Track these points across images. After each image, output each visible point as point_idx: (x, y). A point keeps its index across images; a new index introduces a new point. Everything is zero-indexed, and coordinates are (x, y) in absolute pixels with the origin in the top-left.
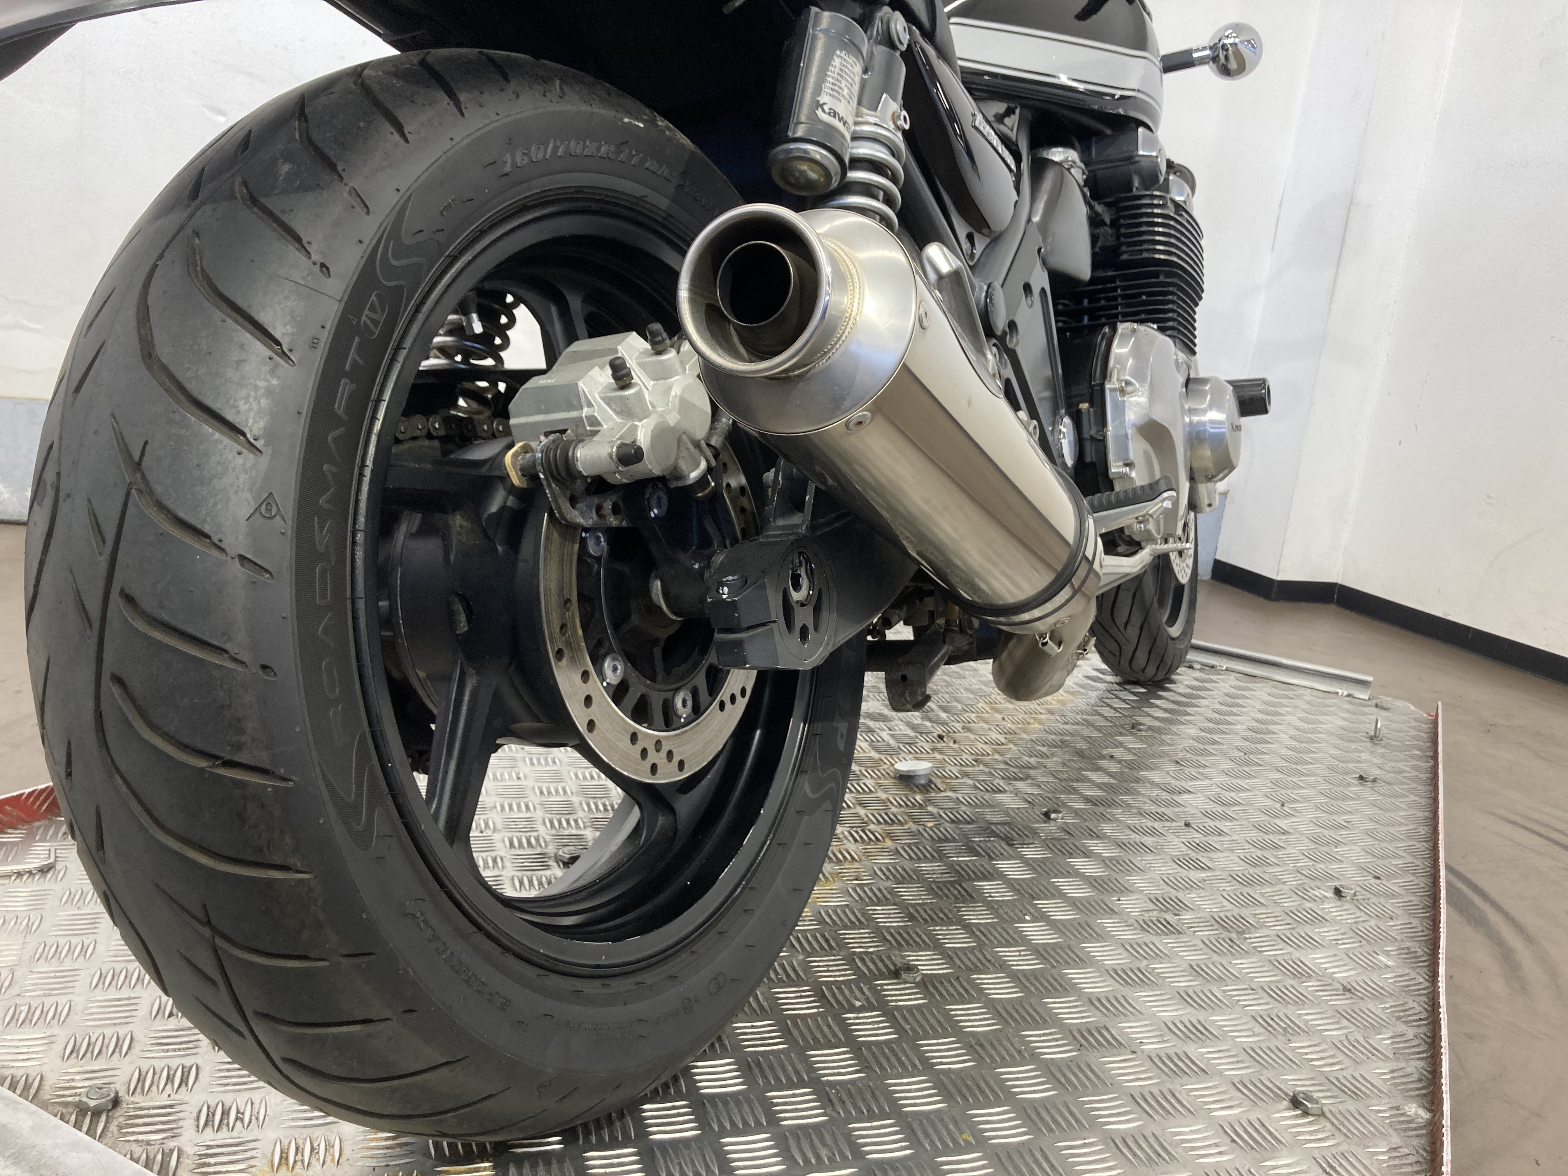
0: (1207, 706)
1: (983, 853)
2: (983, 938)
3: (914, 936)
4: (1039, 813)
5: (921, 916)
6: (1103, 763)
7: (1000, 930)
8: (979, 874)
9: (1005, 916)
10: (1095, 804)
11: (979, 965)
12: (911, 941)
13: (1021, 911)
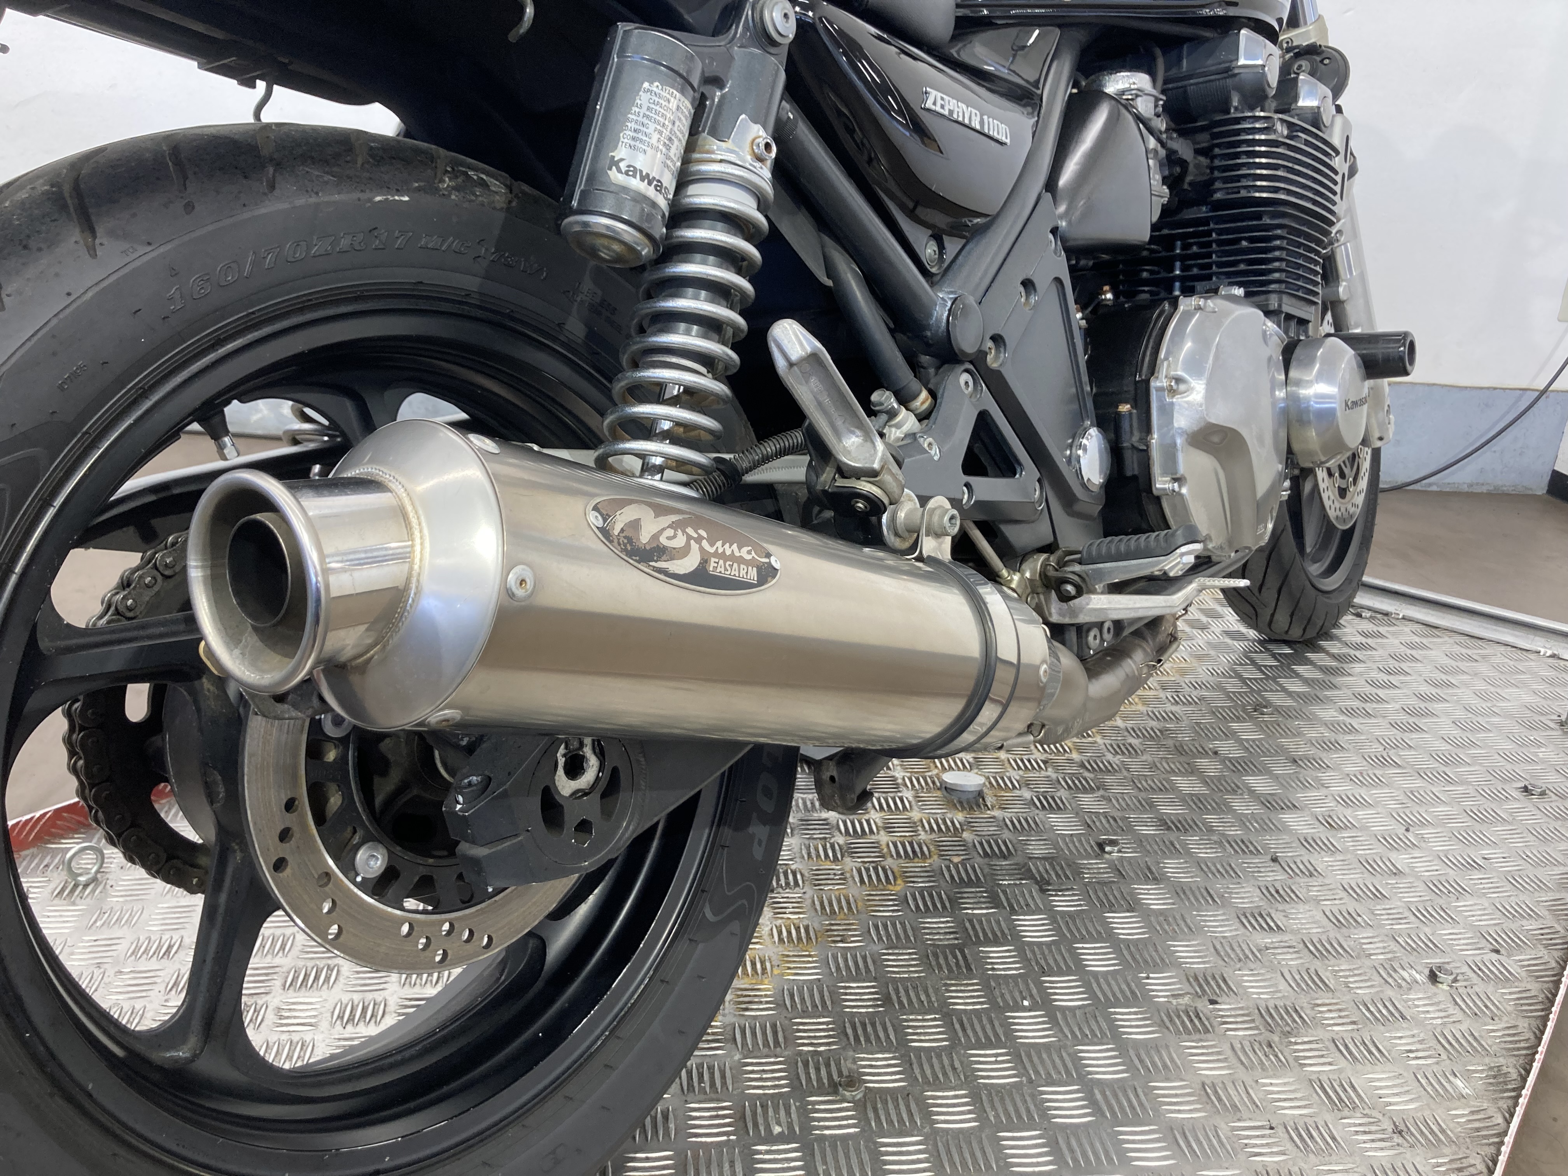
0: (1361, 674)
1: (1006, 904)
2: (961, 1034)
3: (879, 1028)
4: (1093, 843)
5: (899, 998)
6: (1203, 763)
7: (985, 1021)
8: (990, 935)
9: (999, 1000)
10: (1169, 828)
11: (940, 1076)
12: (872, 1037)
13: (1021, 992)
